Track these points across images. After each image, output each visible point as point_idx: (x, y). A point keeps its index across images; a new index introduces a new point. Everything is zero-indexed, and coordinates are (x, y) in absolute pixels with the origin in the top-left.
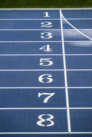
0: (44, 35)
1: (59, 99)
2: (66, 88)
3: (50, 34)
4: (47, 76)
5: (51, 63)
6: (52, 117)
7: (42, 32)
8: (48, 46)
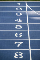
0: (18, 14)
1: (25, 45)
3: (21, 13)
4: (19, 34)
5: (21, 27)
6: (22, 54)
7: (16, 12)
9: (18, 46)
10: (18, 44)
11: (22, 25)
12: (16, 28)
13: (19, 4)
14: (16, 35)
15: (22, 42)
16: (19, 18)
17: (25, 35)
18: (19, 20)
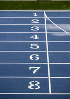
0: (34, 28)
1: (43, 71)
2: (48, 63)
3: (37, 27)
4: (35, 56)
6: (38, 83)
11: (40, 44)
12: (31, 47)
14: (31, 57)
16: (35, 34)
18: (35, 37)
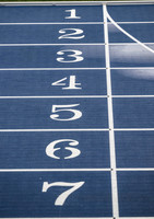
2: (114, 170)
5: (78, 114)
8: (73, 78)
9: (60, 201)
10: (57, 191)
12: (53, 117)
13: (73, 12)
15: (78, 185)
17: (95, 149)
